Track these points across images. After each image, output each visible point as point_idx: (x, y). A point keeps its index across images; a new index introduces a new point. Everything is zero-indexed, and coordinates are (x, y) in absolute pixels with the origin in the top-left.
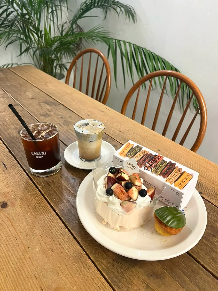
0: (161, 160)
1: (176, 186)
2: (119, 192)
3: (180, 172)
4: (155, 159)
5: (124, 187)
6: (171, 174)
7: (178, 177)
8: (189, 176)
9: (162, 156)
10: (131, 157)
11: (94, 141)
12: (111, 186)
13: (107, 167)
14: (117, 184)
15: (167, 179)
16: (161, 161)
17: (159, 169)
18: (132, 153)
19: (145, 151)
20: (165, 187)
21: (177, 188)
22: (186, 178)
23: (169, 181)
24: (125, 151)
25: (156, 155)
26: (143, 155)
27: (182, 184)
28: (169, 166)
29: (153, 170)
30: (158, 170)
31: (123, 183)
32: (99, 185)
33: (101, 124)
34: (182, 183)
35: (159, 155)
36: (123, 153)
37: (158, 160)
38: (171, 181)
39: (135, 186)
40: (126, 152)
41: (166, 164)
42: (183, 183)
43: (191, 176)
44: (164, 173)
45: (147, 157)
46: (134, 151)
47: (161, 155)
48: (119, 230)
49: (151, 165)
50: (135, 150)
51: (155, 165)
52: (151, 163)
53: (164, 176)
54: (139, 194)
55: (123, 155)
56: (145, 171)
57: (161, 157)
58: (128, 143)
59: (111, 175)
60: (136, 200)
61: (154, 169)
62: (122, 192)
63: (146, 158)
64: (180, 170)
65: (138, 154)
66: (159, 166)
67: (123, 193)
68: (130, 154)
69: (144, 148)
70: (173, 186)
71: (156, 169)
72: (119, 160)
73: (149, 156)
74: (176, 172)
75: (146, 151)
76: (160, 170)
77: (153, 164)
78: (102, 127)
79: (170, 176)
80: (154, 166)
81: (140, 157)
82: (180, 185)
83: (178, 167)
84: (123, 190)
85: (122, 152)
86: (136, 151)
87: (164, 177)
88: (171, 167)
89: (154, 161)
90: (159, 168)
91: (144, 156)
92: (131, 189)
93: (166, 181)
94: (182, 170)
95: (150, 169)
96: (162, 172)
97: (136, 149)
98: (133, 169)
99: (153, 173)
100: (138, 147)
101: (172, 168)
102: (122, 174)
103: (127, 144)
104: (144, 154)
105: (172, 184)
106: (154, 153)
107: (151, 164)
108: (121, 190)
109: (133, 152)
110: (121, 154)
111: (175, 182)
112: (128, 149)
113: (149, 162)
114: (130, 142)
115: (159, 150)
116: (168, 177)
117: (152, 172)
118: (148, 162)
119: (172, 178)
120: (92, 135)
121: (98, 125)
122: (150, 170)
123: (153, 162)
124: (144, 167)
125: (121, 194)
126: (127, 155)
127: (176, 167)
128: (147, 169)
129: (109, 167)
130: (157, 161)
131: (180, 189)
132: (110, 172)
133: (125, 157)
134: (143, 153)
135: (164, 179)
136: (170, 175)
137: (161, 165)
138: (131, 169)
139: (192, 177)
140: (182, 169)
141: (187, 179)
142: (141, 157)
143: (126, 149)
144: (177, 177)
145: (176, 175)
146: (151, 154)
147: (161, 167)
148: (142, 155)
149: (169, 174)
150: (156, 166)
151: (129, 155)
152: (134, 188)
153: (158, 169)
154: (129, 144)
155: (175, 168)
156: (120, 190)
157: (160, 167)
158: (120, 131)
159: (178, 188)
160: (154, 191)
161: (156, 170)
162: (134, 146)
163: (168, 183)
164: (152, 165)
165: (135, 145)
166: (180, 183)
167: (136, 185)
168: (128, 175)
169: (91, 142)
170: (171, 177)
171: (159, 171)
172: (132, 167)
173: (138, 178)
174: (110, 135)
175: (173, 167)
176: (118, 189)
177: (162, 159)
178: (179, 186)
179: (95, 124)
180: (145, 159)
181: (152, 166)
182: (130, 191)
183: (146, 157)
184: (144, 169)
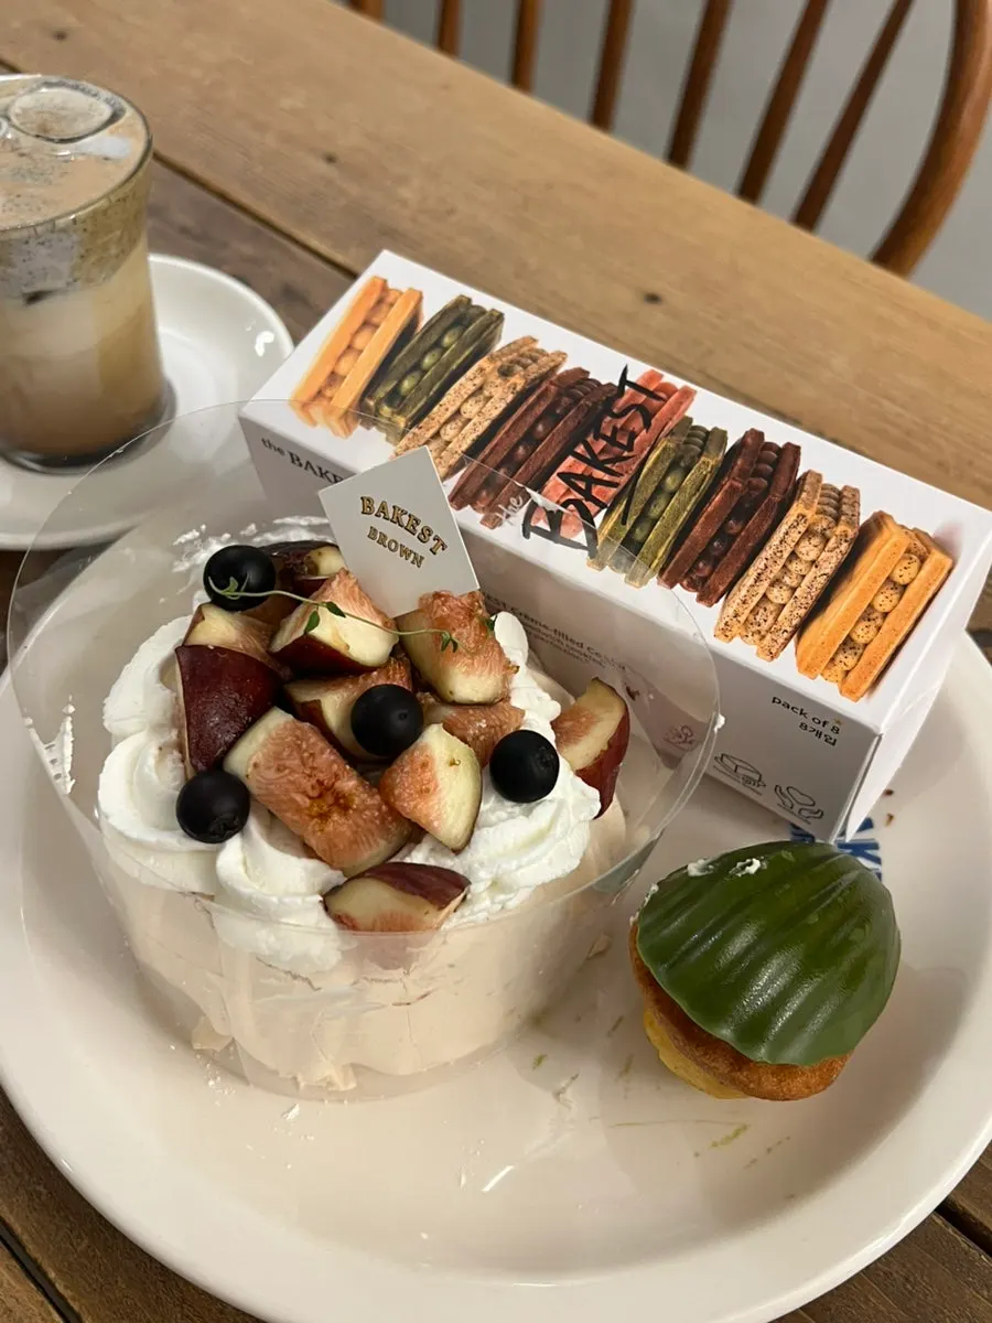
0: (671, 425)
1: (808, 668)
2: (299, 798)
3: (840, 529)
4: (620, 423)
5: (347, 737)
6: (764, 554)
7: (822, 580)
8: (923, 560)
9: (679, 383)
10: (401, 421)
11: (63, 292)
12: (231, 746)
13: (191, 542)
14: (277, 720)
15: (730, 611)
16: (671, 433)
17: (655, 521)
18: (407, 384)
19: (525, 353)
20: (721, 720)
21: (824, 691)
22: (896, 578)
23: (748, 626)
24: (343, 367)
25: (630, 378)
26: (510, 398)
27: (861, 641)
28: (743, 474)
29: (606, 531)
30: (646, 526)
31: (333, 704)
32: (124, 737)
33: (107, 112)
34: (861, 635)
35: (652, 377)
36: (328, 393)
37: (647, 425)
38: (765, 626)
39: (449, 712)
40: (358, 373)
41: (710, 461)
42: (873, 629)
43: (936, 556)
44: (704, 555)
45: (550, 410)
46: (427, 361)
47: (668, 378)
48: (342, 1088)
49: (582, 485)
50: (436, 353)
51: (623, 480)
52: (580, 468)
53: (705, 580)
54: (487, 779)
55: (329, 412)
56: (536, 549)
57: (669, 390)
58: (373, 283)
59: (221, 630)
60: (468, 842)
61: (610, 524)
62: (330, 799)
63: (538, 420)
64: (840, 502)
65: (465, 384)
66: (659, 488)
67: (342, 804)
68: (395, 392)
69: (518, 325)
70: (785, 669)
71: (630, 522)
72: (294, 459)
73: (566, 400)
74: (809, 533)
75: (539, 346)
76: (666, 527)
77: (598, 474)
78: (122, 147)
79: (752, 572)
80: (613, 491)
81: (480, 417)
82: (849, 660)
83: (819, 477)
84: (337, 776)
85: (321, 380)
86: (449, 363)
87: (707, 597)
88: (765, 482)
89: (612, 440)
90: (654, 512)
91: (521, 397)
92: (417, 752)
93: (725, 631)
94: (855, 503)
95: (576, 532)
96: (687, 542)
97: (447, 340)
98: (418, 561)
99: (601, 566)
100: (459, 314)
101: (767, 491)
102: (314, 622)
103: (367, 293)
104: (518, 381)
105: (773, 656)
106: (604, 365)
107: (581, 477)
108: (321, 776)
109: (416, 374)
110: (315, 397)
111: (801, 629)
112: (375, 347)
113: (570, 459)
114: (391, 268)
115: (653, 298)
116: (741, 591)
117: (593, 555)
118: (560, 459)
119: (777, 595)
120: (25, 233)
121: (81, 127)
122: (581, 537)
123: (603, 451)
124: (524, 509)
125: (324, 817)
126: (363, 412)
127: (805, 475)
128: (553, 534)
129: (204, 538)
130: (633, 435)
131: (852, 693)
132: (218, 602)
133: (349, 430)
134: (505, 373)
135: (702, 607)
136: (759, 564)
137: (669, 480)
138: (406, 553)
139: (948, 563)
140: (855, 492)
141: (905, 587)
142: (495, 413)
143: (359, 343)
144: (815, 581)
145: (812, 556)
146: (581, 376)
147: (672, 494)
148: (500, 397)
149: (743, 556)
150: (628, 491)
151: (386, 410)
152: (437, 743)
153: (643, 515)
154: (382, 296)
155: (795, 489)
156: (307, 784)
157: (662, 501)
158: (330, 159)
159: (835, 687)
160: (624, 727)
161: (628, 527)
162: (428, 313)
163: (744, 651)
164: (591, 481)
165: (438, 292)
166: (849, 637)
167: (455, 704)
168: (379, 612)
169: (34, 298)
170: (762, 588)
171: (659, 540)
172: (411, 542)
173: (466, 635)
174: (245, 198)
175: (782, 482)
176: (293, 771)
177: (676, 420)
178: (839, 668)
179: (59, 119)
180: (533, 427)
181: (596, 490)
182: (403, 778)
183: (539, 410)
184: (527, 529)
